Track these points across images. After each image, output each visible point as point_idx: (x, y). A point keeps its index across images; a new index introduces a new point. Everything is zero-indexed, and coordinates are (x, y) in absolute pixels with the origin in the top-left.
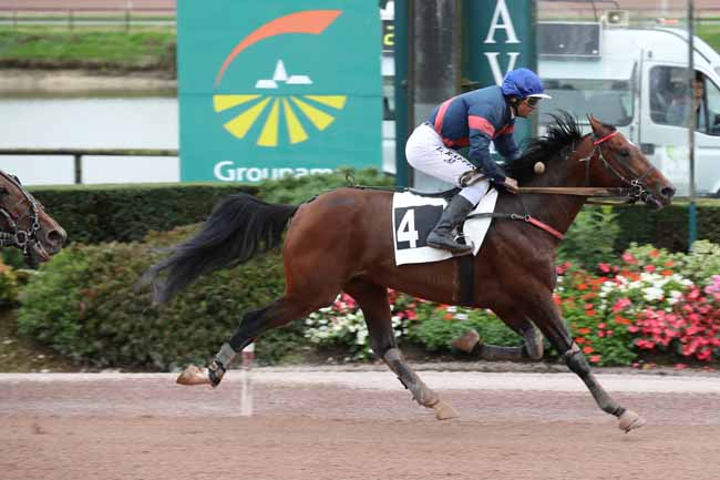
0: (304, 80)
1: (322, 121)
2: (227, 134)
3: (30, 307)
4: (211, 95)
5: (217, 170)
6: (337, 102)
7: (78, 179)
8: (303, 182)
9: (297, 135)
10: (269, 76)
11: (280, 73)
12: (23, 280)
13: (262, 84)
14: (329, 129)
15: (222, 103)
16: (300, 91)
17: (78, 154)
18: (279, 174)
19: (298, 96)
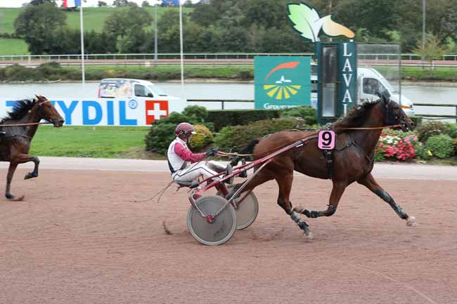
0: (289, 81)
1: (294, 92)
2: (267, 96)
3: (216, 143)
4: (263, 85)
5: (265, 106)
6: (298, 87)
7: (223, 108)
8: (291, 109)
9: (287, 96)
10: (279, 80)
11: (283, 79)
12: (214, 136)
13: (277, 82)
14: (296, 95)
15: (266, 87)
16: (288, 84)
17: (223, 101)
18: (283, 107)
19: (288, 86)
